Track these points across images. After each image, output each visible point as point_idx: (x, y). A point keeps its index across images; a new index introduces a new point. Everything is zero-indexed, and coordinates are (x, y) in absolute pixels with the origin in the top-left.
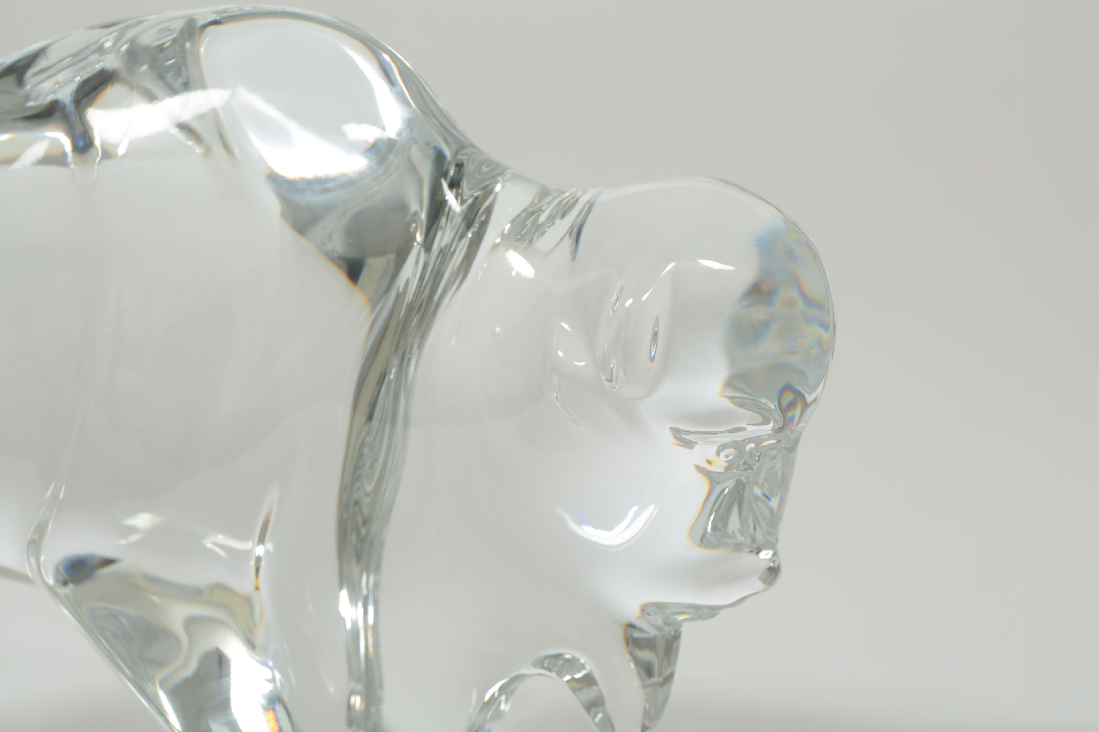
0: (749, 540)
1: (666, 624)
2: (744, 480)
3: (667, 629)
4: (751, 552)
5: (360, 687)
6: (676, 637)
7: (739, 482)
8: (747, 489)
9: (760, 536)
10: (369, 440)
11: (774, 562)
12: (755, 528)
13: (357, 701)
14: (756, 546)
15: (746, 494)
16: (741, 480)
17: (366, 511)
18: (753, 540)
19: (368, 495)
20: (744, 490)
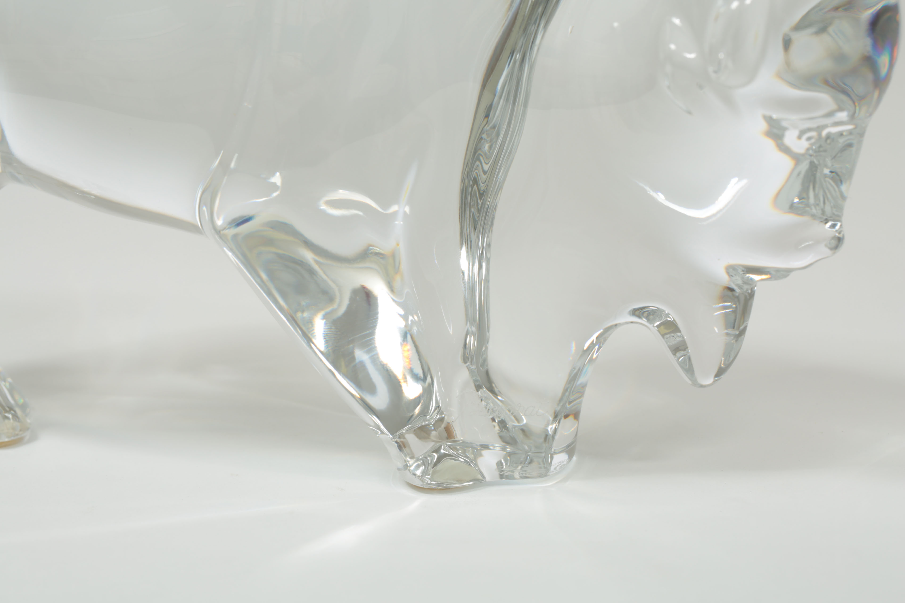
0: (820, 212)
1: (745, 283)
2: (816, 162)
3: (745, 287)
4: (821, 222)
5: (474, 329)
6: (751, 295)
7: (812, 163)
8: (819, 171)
9: (828, 209)
10: (487, 128)
11: (840, 233)
12: (824, 203)
13: (471, 340)
14: (825, 217)
15: (818, 175)
16: (814, 162)
17: (482, 187)
18: (823, 212)
19: (485, 173)
20: (816, 171)
